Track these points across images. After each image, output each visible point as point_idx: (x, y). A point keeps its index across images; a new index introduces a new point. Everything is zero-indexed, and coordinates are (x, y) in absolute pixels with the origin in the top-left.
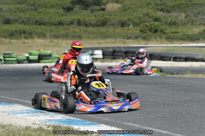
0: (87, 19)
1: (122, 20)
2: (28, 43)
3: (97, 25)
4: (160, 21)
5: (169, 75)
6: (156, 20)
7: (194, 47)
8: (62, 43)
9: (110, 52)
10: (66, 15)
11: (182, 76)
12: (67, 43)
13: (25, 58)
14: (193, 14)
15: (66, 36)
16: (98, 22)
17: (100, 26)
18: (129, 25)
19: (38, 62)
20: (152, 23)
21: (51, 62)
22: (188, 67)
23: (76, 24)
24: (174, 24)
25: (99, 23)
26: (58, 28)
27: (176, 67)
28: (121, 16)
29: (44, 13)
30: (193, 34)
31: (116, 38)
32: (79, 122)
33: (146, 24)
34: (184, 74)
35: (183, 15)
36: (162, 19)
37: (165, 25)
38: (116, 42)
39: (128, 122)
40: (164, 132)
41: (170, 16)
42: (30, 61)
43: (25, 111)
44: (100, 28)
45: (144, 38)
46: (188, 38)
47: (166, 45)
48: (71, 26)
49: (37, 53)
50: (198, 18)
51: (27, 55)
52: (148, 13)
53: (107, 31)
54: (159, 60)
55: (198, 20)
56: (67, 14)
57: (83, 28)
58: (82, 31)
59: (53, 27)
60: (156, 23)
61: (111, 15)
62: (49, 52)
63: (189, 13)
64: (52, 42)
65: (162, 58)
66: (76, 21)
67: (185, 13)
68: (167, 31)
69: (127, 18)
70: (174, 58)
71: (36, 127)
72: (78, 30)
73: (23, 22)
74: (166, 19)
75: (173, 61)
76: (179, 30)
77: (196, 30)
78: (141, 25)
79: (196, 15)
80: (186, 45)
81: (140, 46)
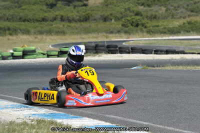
0: (70, 15)
1: (104, 15)
2: (12, 40)
3: (80, 21)
4: (141, 15)
5: (151, 68)
7: (175, 39)
8: (46, 39)
9: (93, 47)
10: (50, 12)
11: (163, 68)
12: (52, 40)
13: (10, 55)
14: (173, 8)
15: (49, 32)
16: (80, 17)
17: (83, 21)
18: (111, 20)
19: (23, 58)
20: (133, 17)
21: (35, 58)
22: (169, 60)
23: (59, 20)
24: (154, 17)
25: (82, 19)
26: (42, 24)
27: (157, 60)
28: (103, 11)
29: (28, 10)
30: (174, 27)
31: (98, 34)
32: (63, 115)
33: (127, 18)
34: (165, 66)
35: (164, 9)
36: (143, 13)
37: (146, 19)
38: (99, 37)
41: (150, 10)
42: (14, 57)
43: (10, 106)
44: (82, 23)
45: (126, 32)
46: (169, 31)
47: (147, 39)
48: (54, 22)
49: (22, 49)
50: (178, 12)
51: (12, 51)
52: (129, 8)
53: (90, 26)
54: (140, 53)
55: (178, 13)
56: (51, 10)
57: (66, 24)
58: (66, 26)
59: (37, 24)
60: (138, 17)
61: (93, 10)
62: (33, 48)
63: (169, 6)
64: (36, 38)
65: (144, 51)
66: (59, 17)
67: (165, 7)
68: (148, 25)
69: (109, 13)
70: (155, 51)
71: (20, 121)
72: (61, 26)
73: (7, 19)
74: (147, 14)
75: (154, 54)
76: (160, 24)
77: (177, 23)
78: (123, 20)
79: (176, 9)
80: (167, 38)
81: (122, 40)
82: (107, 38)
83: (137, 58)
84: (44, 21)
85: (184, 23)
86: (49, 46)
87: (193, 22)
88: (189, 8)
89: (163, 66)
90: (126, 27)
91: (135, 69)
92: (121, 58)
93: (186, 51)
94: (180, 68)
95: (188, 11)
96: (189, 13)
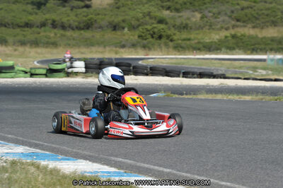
0: (65, 20)
1: (113, 21)
3: (79, 28)
4: (166, 23)
5: (177, 96)
6: (161, 21)
7: (212, 59)
8: (30, 52)
9: (96, 64)
10: (36, 14)
11: (194, 97)
12: (37, 53)
14: (211, 14)
15: (35, 43)
16: (80, 23)
17: (83, 29)
18: (123, 28)
20: (155, 25)
21: (12, 78)
22: (204, 86)
23: (50, 25)
24: (185, 27)
25: (82, 25)
26: (24, 31)
27: (186, 86)
28: (112, 15)
29: (6, 10)
30: (212, 42)
31: (105, 47)
32: (49, 156)
33: (146, 27)
34: (197, 94)
35: (198, 15)
36: (168, 20)
37: (173, 29)
38: (105, 52)
39: (116, 156)
40: (165, 170)
41: (180, 17)
44: (82, 32)
45: (144, 47)
46: (204, 47)
47: (173, 57)
48: (43, 29)
50: (219, 20)
52: (150, 12)
53: (93, 36)
54: (163, 75)
55: (219, 22)
56: (38, 11)
57: (60, 32)
58: (58, 35)
59: (18, 30)
60: (162, 26)
61: (99, 14)
62: (10, 63)
63: (206, 13)
64: (15, 50)
65: (167, 72)
66: (50, 22)
67: (201, 13)
68: (175, 38)
69: (120, 18)
70: (184, 73)
72: (52, 35)
74: (174, 21)
75: (183, 77)
76: (192, 36)
77: (216, 37)
78: (140, 28)
79: (216, 16)
80: (201, 57)
81: (138, 57)
82: (116, 53)
83: (158, 83)
84: (28, 27)
85: (226, 37)
86: (34, 62)
87: (239, 35)
88: (234, 15)
89: (194, 94)
90: (143, 39)
91: (154, 97)
92: (135, 82)
93: (227, 75)
94: (219, 97)
95: (233, 19)
96: (233, 22)
